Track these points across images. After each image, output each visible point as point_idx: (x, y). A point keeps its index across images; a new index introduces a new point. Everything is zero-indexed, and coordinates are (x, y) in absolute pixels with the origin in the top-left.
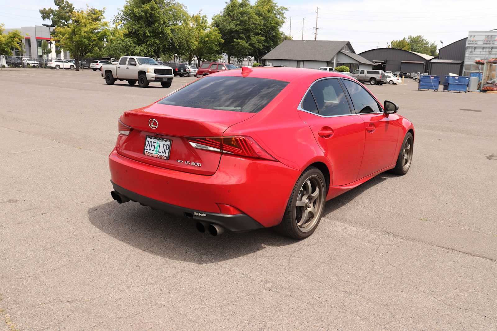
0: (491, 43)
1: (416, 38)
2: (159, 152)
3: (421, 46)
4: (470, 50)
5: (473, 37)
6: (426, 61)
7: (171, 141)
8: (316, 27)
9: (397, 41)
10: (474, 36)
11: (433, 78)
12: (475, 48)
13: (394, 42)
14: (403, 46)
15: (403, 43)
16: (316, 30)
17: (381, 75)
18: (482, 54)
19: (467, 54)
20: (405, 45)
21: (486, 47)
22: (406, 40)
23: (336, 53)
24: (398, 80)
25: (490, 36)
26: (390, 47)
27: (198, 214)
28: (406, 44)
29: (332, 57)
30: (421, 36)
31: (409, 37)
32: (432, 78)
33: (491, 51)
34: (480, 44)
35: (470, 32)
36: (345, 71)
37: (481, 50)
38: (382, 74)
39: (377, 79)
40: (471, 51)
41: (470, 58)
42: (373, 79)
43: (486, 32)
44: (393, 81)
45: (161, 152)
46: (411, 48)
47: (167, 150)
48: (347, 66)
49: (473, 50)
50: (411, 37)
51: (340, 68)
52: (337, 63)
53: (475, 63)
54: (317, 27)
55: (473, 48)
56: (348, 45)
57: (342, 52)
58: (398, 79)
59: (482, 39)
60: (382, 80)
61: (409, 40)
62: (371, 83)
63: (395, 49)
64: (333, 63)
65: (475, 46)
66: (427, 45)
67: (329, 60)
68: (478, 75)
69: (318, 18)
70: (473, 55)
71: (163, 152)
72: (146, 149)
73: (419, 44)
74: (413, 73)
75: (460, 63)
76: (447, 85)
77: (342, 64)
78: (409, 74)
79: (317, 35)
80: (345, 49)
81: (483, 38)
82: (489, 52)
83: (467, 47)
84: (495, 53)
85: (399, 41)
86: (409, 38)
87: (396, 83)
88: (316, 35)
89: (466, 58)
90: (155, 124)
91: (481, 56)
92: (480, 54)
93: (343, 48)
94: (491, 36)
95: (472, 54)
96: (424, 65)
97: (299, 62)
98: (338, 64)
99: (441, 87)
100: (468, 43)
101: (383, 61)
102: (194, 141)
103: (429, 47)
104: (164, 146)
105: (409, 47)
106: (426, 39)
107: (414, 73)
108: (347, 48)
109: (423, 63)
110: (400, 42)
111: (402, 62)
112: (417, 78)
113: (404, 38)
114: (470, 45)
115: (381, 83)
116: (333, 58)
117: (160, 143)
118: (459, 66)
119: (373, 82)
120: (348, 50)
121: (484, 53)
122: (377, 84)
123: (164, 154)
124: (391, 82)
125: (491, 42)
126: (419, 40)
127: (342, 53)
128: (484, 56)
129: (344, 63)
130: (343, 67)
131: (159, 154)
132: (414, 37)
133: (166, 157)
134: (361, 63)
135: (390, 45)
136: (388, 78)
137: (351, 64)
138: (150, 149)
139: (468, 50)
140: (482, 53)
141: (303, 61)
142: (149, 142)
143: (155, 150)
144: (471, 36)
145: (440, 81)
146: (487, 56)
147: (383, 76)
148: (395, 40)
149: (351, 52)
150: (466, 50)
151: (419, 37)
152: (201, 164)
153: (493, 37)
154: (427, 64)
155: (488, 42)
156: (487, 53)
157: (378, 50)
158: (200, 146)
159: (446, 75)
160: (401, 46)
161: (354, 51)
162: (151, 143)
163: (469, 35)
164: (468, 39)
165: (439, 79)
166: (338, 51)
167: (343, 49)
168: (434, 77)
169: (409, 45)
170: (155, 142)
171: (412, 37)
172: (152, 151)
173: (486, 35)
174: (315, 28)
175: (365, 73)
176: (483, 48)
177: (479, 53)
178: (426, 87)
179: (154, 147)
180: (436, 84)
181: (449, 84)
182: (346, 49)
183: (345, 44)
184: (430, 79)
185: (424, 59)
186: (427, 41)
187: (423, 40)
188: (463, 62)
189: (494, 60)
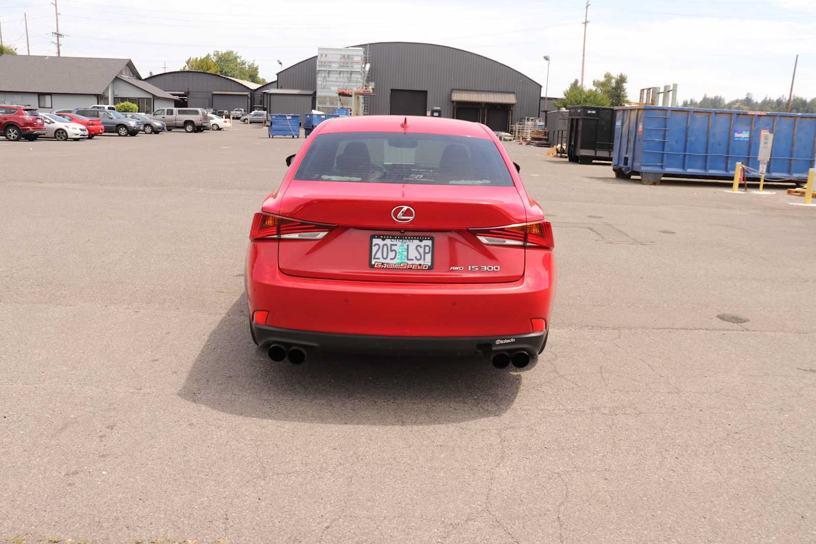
0: (349, 66)
1: (225, 54)
2: (408, 259)
3: (235, 67)
4: (323, 75)
5: (324, 55)
6: (251, 91)
7: (432, 239)
8: (57, 31)
9: (197, 59)
10: (326, 55)
11: (290, 118)
12: (329, 72)
13: (191, 60)
14: (208, 68)
15: (206, 63)
16: (58, 37)
17: (202, 116)
18: (340, 82)
19: (319, 81)
20: (211, 66)
21: (344, 71)
22: (211, 58)
23: (112, 80)
24: (225, 124)
25: (346, 56)
26: (187, 69)
27: (502, 342)
28: (212, 64)
29: (106, 86)
30: (233, 52)
31: (216, 53)
32: (288, 118)
33: (351, 78)
34: (335, 67)
35: (320, 49)
36: (130, 110)
37: (338, 76)
38: (203, 113)
39: (195, 123)
40: (325, 77)
41: (324, 87)
42: (190, 122)
43: (341, 50)
44: (217, 125)
45: (412, 260)
46: (220, 71)
47: (426, 255)
48: (133, 103)
49: (327, 75)
50: (218, 53)
51: (121, 107)
52: (115, 98)
53: (337, 95)
54: (60, 33)
55: (327, 72)
56: (130, 66)
57: (122, 78)
58: (226, 122)
59: (337, 60)
60: (204, 125)
61: (215, 58)
62: (186, 130)
63: (194, 72)
64: (107, 98)
65: (330, 69)
66: (244, 66)
67: (101, 93)
68: (345, 111)
69: (59, 16)
70: (328, 83)
71: (419, 257)
72: (375, 258)
73: (231, 65)
74: (233, 111)
75: (312, 95)
76: (311, 128)
77: (123, 99)
78: (228, 113)
79: (61, 47)
80: (124, 72)
81: (337, 58)
82: (348, 78)
83: (319, 70)
84: (355, 79)
85: (201, 59)
86: (214, 55)
87: (221, 129)
88: (58, 47)
89: (318, 86)
90: (408, 213)
91: (338, 84)
92: (337, 82)
93: (121, 71)
94: (348, 56)
95: (326, 81)
96: (248, 97)
97: (41, 97)
98: (117, 100)
99: (302, 131)
100: (319, 65)
101: (183, 93)
102: (486, 233)
103: (247, 69)
104: (419, 248)
105: (216, 69)
106: (241, 56)
107: (236, 111)
108: (128, 73)
109: (247, 95)
110: (202, 61)
111: (213, 94)
112: (247, 119)
113: (207, 54)
114: (321, 67)
115: (202, 129)
116: (107, 89)
117: (408, 245)
118: (310, 99)
119: (189, 128)
120: (129, 74)
121: (342, 80)
122: (196, 132)
123: (421, 262)
124: (215, 127)
125: (349, 64)
126: (230, 58)
127: (120, 79)
128: (343, 84)
129: (126, 98)
130: (127, 103)
131: (410, 262)
132: (222, 54)
133: (427, 266)
134: (157, 96)
135: (185, 66)
136: (211, 121)
137: (139, 98)
138: (385, 256)
139: (320, 75)
140: (339, 79)
141: (50, 94)
142: (381, 247)
143: (398, 257)
144: (322, 55)
145: (300, 122)
146: (346, 84)
147: (206, 118)
148: (193, 57)
149: (135, 77)
150: (317, 75)
151: (229, 53)
152: (499, 267)
153: (350, 57)
154: (252, 96)
155: (345, 65)
156: (346, 80)
157: (173, 75)
158: (493, 241)
159: (307, 113)
160: (205, 68)
161: (140, 76)
162: (385, 247)
163: (318, 54)
164: (319, 58)
165: (299, 118)
166: (114, 77)
167: (121, 73)
168: (292, 116)
169: (216, 66)
170: (396, 245)
171: (220, 53)
172: (391, 259)
173: (341, 55)
174: (55, 33)
175: (174, 113)
176: (340, 72)
177: (335, 79)
178: (281, 132)
179: (394, 252)
180: (296, 128)
181: (313, 126)
182: (126, 73)
183: (123, 66)
184: (287, 120)
185: (248, 88)
186: (242, 59)
187: (236, 58)
188: (315, 93)
189: (364, 91)
